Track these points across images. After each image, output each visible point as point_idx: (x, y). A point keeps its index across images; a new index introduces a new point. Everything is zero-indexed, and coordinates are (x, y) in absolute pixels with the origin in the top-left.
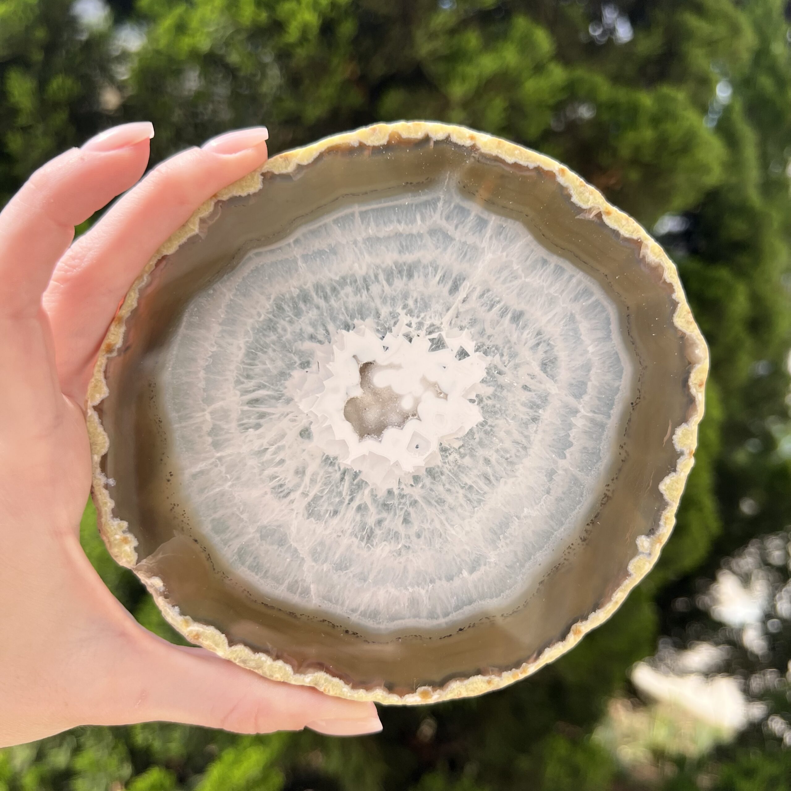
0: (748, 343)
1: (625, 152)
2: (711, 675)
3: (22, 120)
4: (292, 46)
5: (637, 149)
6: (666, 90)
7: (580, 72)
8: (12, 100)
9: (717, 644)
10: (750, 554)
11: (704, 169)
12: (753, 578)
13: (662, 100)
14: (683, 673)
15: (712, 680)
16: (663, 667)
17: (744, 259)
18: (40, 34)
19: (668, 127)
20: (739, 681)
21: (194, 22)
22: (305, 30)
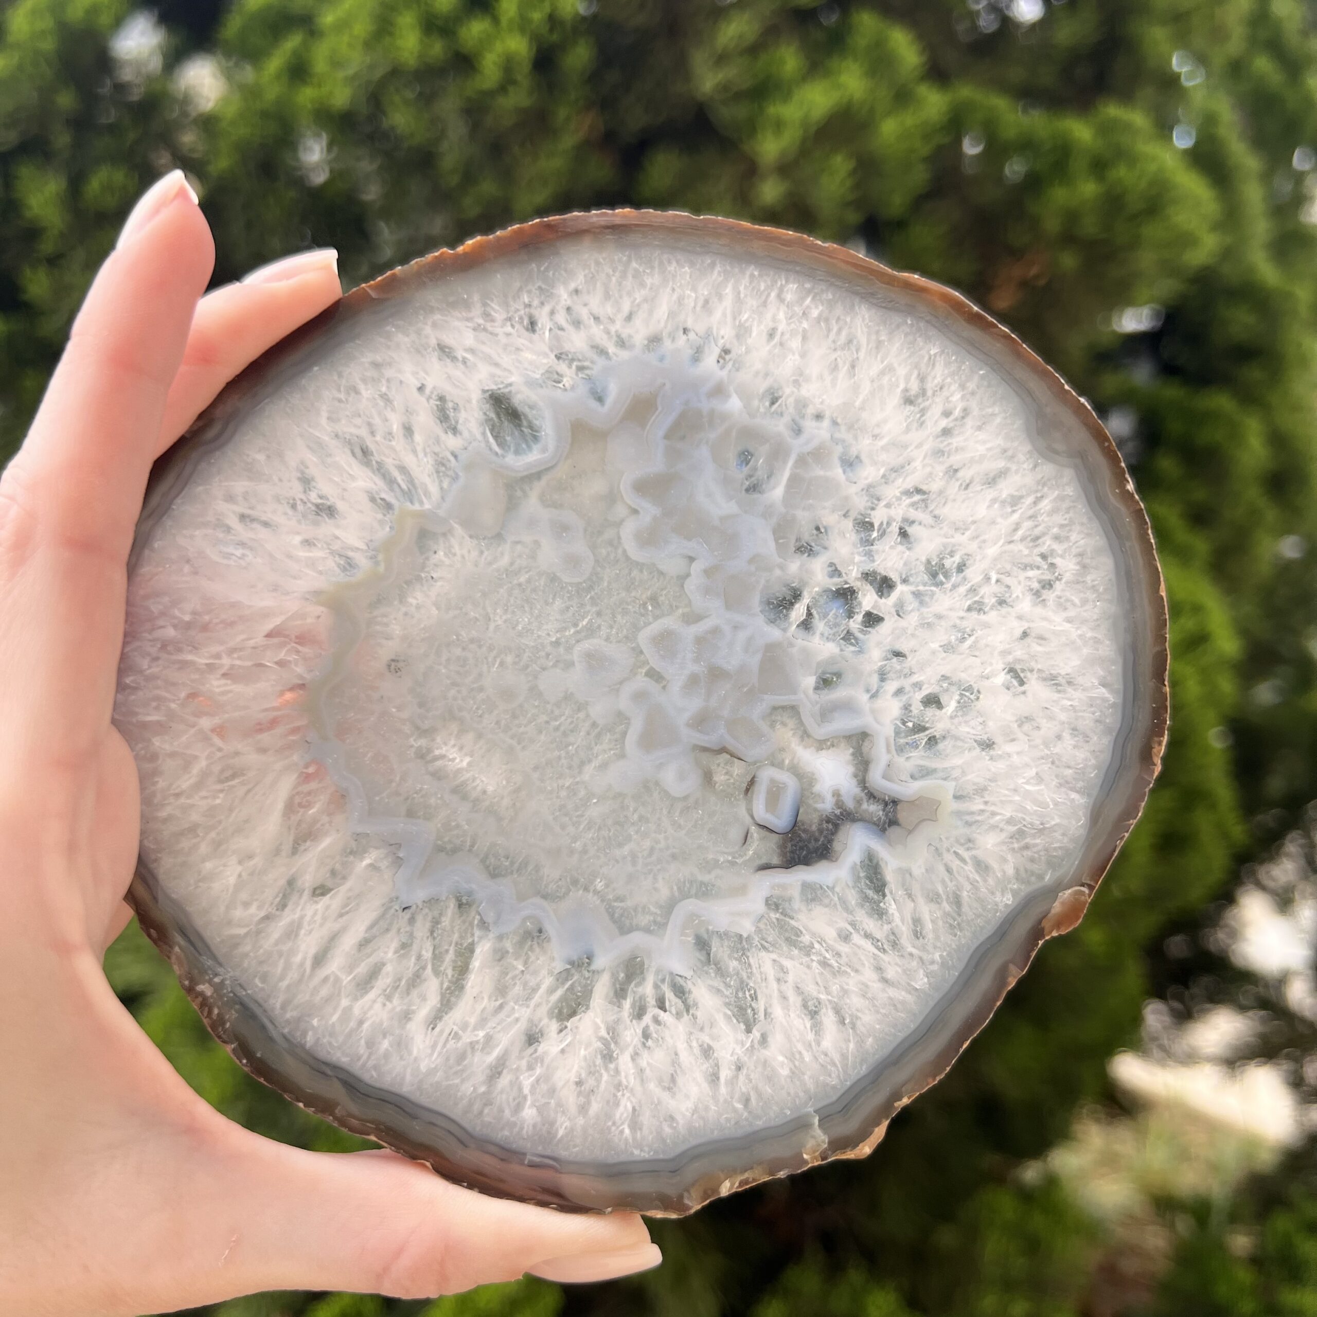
0: (1271, 514)
1: (1052, 225)
2: (1238, 1064)
3: (47, 246)
4: (491, 94)
5: (1072, 217)
6: (1113, 110)
7: (966, 92)
8: (28, 214)
9: (1242, 1009)
10: (1288, 855)
11: (1187, 240)
12: (1297, 896)
13: (1106, 129)
14: (1191, 1059)
15: (1242, 1072)
16: (1156, 1052)
17: (1253, 374)
18: (66, 100)
19: (1121, 173)
20: (1285, 1067)
21: (320, 61)
22: (508, 66)
